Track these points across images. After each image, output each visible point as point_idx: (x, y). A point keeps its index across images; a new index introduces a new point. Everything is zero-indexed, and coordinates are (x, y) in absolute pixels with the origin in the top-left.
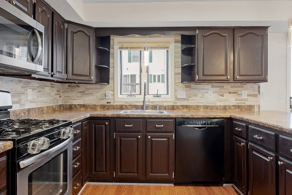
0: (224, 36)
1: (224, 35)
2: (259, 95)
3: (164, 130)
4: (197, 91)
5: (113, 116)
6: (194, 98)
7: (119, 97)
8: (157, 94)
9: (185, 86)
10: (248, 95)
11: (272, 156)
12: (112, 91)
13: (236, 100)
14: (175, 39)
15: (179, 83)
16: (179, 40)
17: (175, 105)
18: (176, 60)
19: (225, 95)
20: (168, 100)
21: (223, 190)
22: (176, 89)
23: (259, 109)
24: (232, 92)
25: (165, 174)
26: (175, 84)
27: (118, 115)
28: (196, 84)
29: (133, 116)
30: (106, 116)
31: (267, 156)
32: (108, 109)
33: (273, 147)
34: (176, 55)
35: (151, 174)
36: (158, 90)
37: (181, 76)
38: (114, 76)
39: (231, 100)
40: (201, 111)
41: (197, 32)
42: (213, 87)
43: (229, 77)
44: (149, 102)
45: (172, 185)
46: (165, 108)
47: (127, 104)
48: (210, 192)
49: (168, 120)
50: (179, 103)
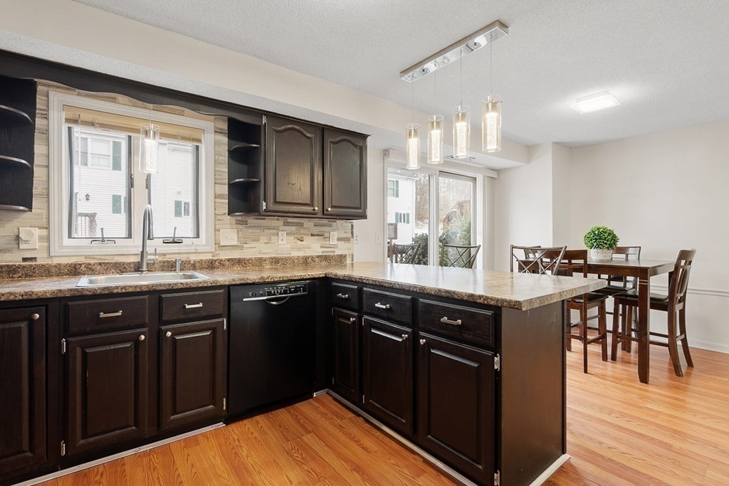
0: (309, 138)
1: (308, 135)
2: (352, 239)
3: (204, 313)
4: (258, 231)
5: (60, 295)
6: (253, 244)
7: (65, 244)
8: (174, 238)
9: (236, 221)
10: (339, 239)
11: (406, 333)
12: (40, 228)
13: (321, 247)
14: (215, 127)
15: (225, 214)
16: (223, 130)
17: (215, 258)
18: (217, 169)
19: (305, 238)
20: (200, 249)
21: (317, 405)
22: (217, 226)
23: (352, 261)
24: (316, 233)
25: (206, 408)
26: (215, 217)
27: (76, 290)
28: (257, 219)
29: (124, 291)
30: (34, 297)
31: (398, 334)
32: (26, 275)
33: (408, 319)
34: (217, 158)
35: (172, 417)
36: (175, 228)
37: (227, 201)
38: (48, 189)
39: (313, 247)
40: (266, 269)
41: (264, 120)
42: (286, 224)
43: (316, 208)
44: (155, 254)
45: (221, 425)
46: (194, 266)
47: (92, 262)
48: (297, 416)
49: (212, 292)
50: (224, 255)
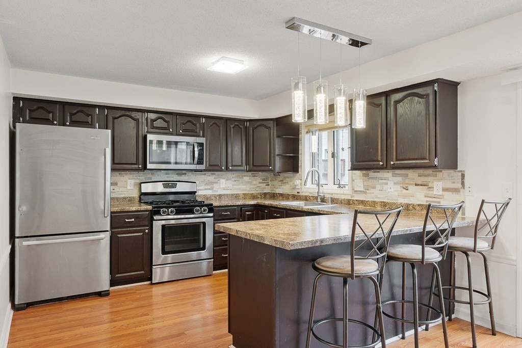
2: (462, 190)
4: (375, 181)
6: (372, 191)
9: (364, 174)
10: (444, 190)
12: (300, 180)
13: (425, 196)
17: (351, 198)
19: (410, 187)
20: (345, 192)
22: (353, 178)
24: (420, 183)
26: (352, 172)
28: (374, 172)
38: (302, 163)
39: (417, 196)
42: (394, 175)
50: (355, 197)
